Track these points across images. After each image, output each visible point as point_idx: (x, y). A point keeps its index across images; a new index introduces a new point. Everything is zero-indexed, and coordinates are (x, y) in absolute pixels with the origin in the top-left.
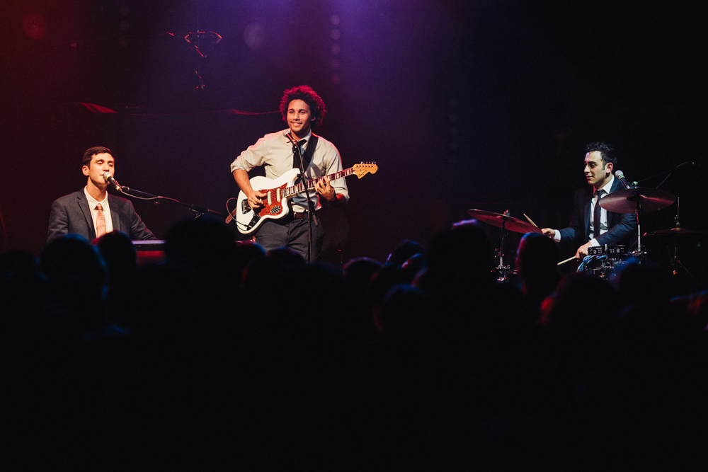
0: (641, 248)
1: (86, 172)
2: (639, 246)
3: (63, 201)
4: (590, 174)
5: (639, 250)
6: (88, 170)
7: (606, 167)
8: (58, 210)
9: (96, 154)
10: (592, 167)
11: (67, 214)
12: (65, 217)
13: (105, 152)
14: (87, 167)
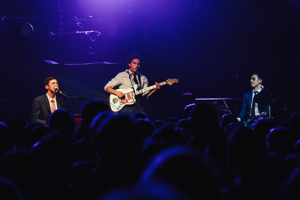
0: (270, 116)
1: (47, 87)
2: (270, 115)
3: (38, 99)
4: (252, 83)
5: (270, 117)
6: (48, 87)
7: (259, 81)
8: (36, 103)
9: (51, 80)
10: (254, 80)
11: (40, 104)
12: (39, 105)
13: (53, 79)
14: (47, 86)
